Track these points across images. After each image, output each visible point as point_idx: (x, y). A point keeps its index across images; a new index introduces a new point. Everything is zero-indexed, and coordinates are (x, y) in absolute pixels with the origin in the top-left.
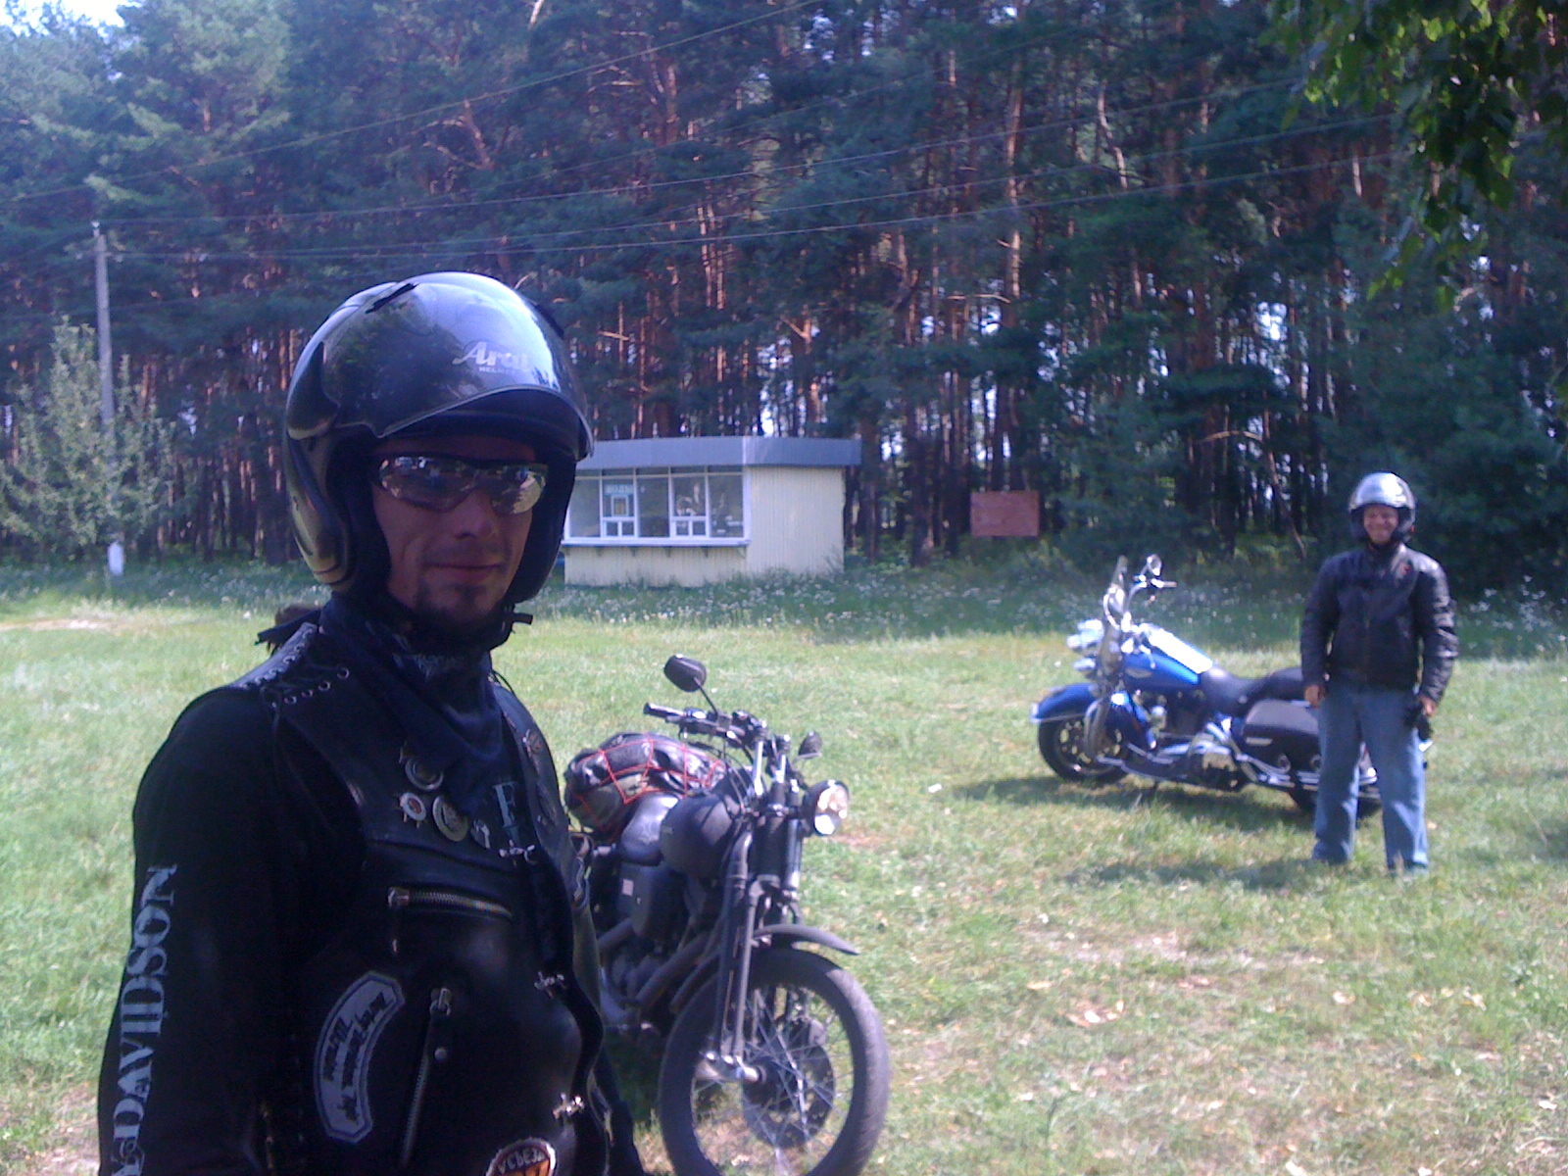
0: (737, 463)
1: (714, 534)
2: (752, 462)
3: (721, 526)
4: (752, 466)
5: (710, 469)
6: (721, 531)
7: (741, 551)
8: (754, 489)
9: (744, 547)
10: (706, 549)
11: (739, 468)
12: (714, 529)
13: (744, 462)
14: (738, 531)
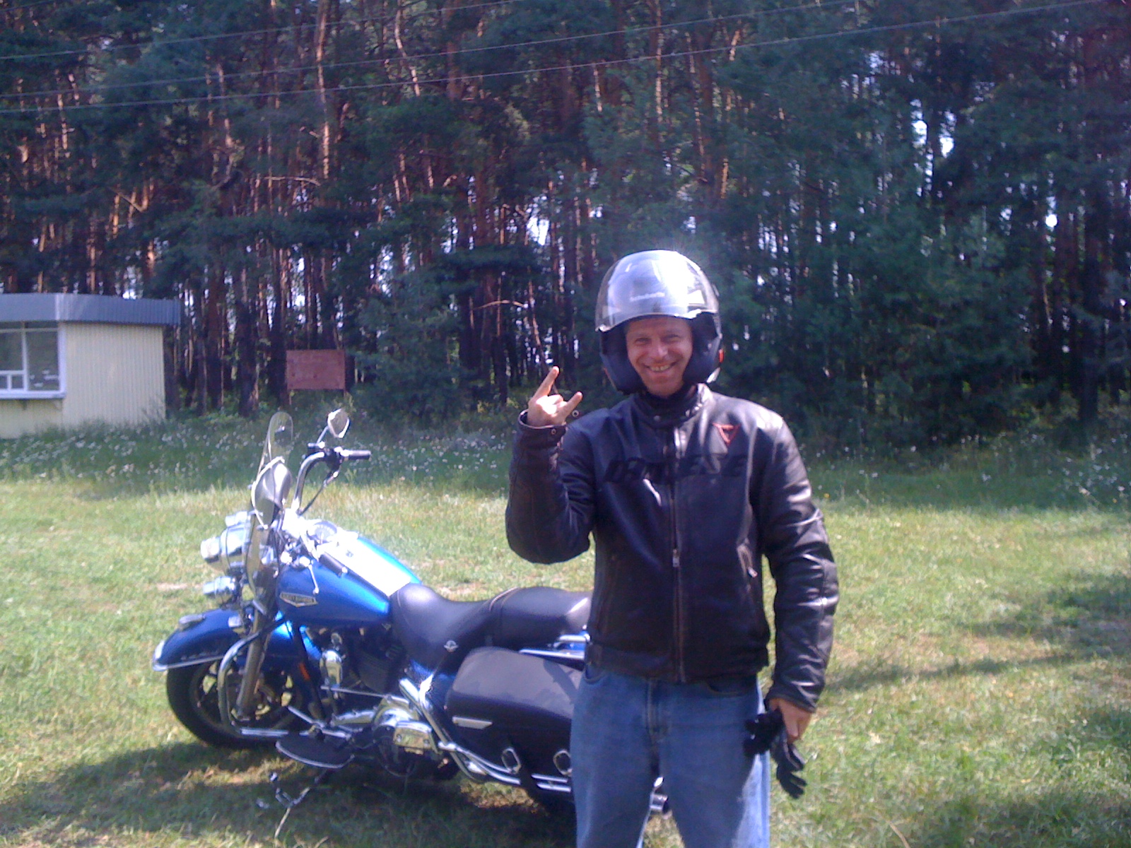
0: (50, 319)
1: (32, 388)
2: (67, 318)
3: (38, 380)
4: (67, 323)
5: (27, 325)
6: (38, 385)
7: (58, 404)
8: (70, 345)
9: (61, 399)
10: (24, 402)
11: (54, 324)
12: (32, 382)
13: (58, 318)
14: (54, 384)
